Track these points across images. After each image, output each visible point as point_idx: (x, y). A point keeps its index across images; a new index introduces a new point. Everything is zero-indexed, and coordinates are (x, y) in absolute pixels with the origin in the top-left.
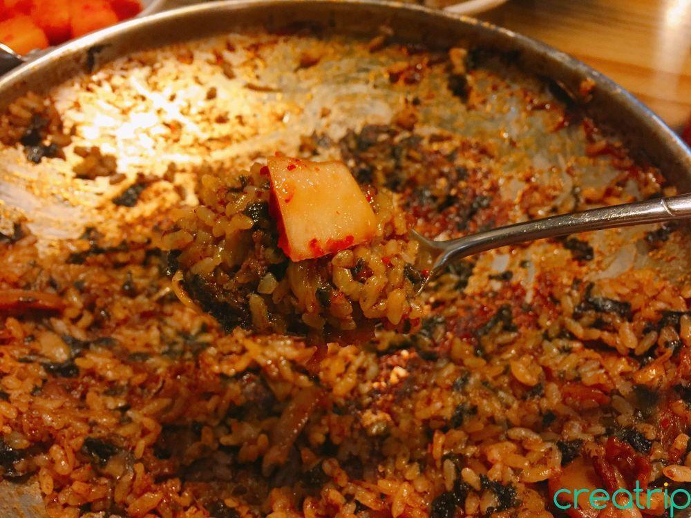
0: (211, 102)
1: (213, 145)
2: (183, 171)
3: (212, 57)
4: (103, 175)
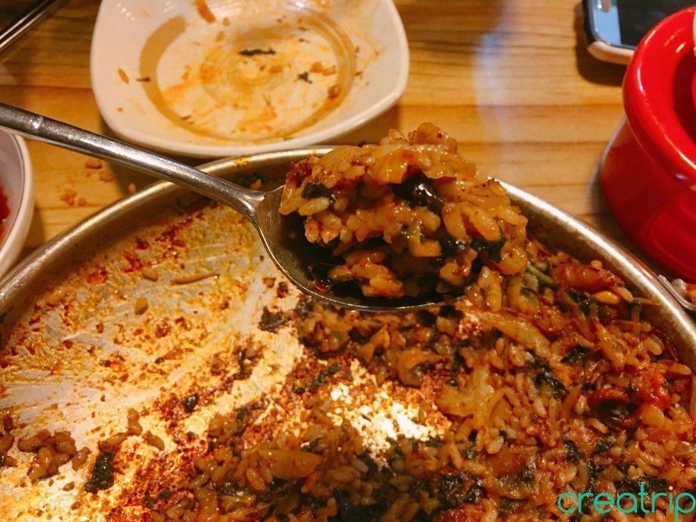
0: (144, 317)
1: (165, 366)
2: (146, 413)
3: (126, 264)
4: (64, 463)
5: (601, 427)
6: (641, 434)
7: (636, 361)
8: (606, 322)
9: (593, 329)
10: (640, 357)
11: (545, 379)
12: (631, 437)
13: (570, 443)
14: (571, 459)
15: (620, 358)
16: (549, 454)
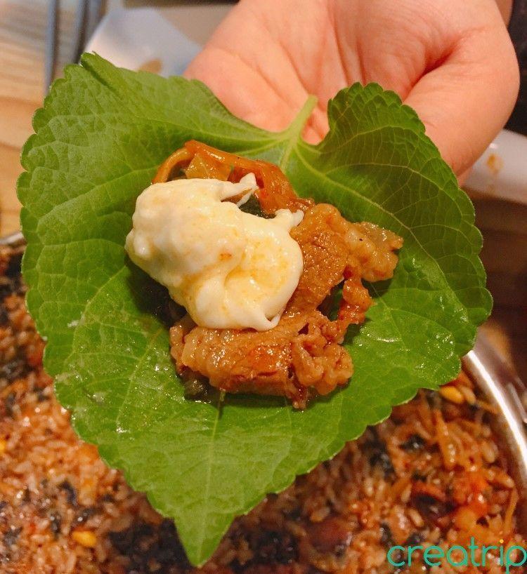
5: (418, 519)
6: (452, 535)
7: (467, 463)
8: (448, 418)
9: (434, 422)
10: (472, 460)
11: (381, 460)
12: (444, 536)
13: (386, 527)
14: (384, 544)
15: (451, 456)
16: (365, 533)
